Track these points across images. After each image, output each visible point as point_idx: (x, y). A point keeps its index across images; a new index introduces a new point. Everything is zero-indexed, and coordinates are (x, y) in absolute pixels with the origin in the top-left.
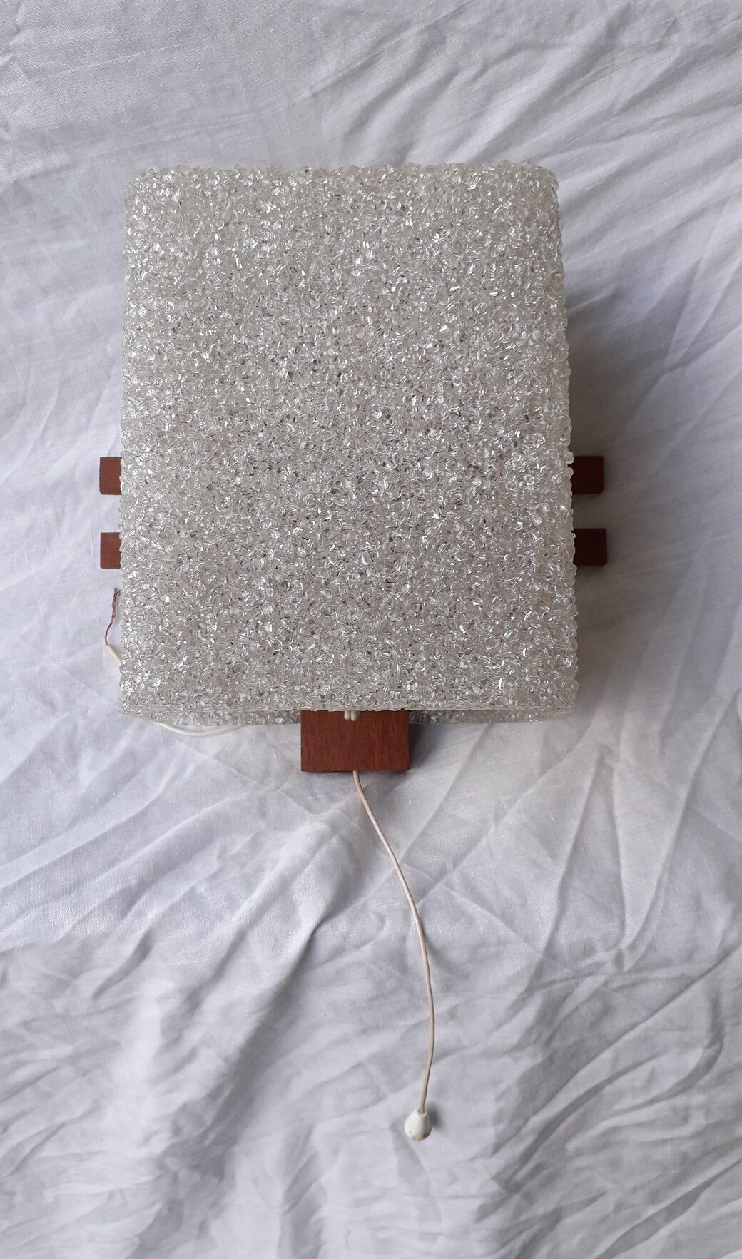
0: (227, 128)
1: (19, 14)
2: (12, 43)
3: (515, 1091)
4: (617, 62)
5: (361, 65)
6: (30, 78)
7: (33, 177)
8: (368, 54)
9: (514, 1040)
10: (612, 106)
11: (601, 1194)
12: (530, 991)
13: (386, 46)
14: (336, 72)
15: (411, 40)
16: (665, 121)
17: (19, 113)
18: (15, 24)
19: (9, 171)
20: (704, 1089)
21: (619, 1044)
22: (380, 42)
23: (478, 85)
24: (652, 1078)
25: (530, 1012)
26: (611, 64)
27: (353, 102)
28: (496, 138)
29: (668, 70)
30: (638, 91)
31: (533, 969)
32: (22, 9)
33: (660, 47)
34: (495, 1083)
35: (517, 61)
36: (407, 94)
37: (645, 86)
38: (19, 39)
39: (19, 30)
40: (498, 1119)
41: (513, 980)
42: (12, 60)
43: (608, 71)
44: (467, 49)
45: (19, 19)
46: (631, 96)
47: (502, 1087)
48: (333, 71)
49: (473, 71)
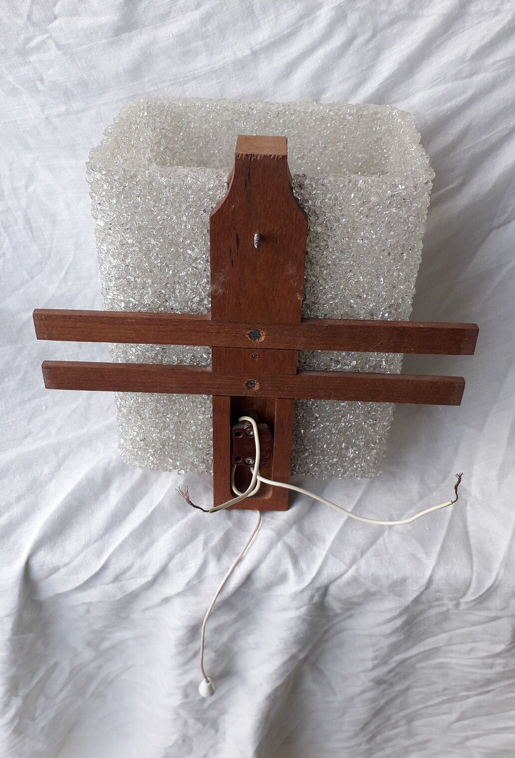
0: (192, 79)
1: (57, 8)
2: (51, 26)
3: (386, 649)
4: (467, 24)
5: (288, 33)
6: (59, 50)
7: (58, 116)
8: (293, 25)
9: (388, 632)
10: (465, 54)
11: (434, 683)
12: (400, 615)
13: (305, 21)
14: (269, 38)
15: (324, 16)
16: (502, 63)
17: (51, 72)
18: (53, 14)
19: (43, 110)
20: (504, 658)
21: (453, 633)
22: (301, 17)
23: (371, 45)
24: (472, 650)
25: (399, 622)
26: (462, 25)
27: (282, 58)
28: (385, 81)
29: (504, 28)
30: (483, 43)
31: (403, 608)
32: (59, 4)
33: (497, 12)
34: (373, 645)
35: (397, 27)
36: (321, 54)
37: (487, 39)
38: (56, 23)
39: (55, 18)
40: (375, 658)
41: (390, 610)
42: (48, 37)
43: (461, 31)
44: (362, 22)
45: (57, 10)
46: (478, 46)
47: (378, 647)
48: (268, 37)
49: (367, 35)
